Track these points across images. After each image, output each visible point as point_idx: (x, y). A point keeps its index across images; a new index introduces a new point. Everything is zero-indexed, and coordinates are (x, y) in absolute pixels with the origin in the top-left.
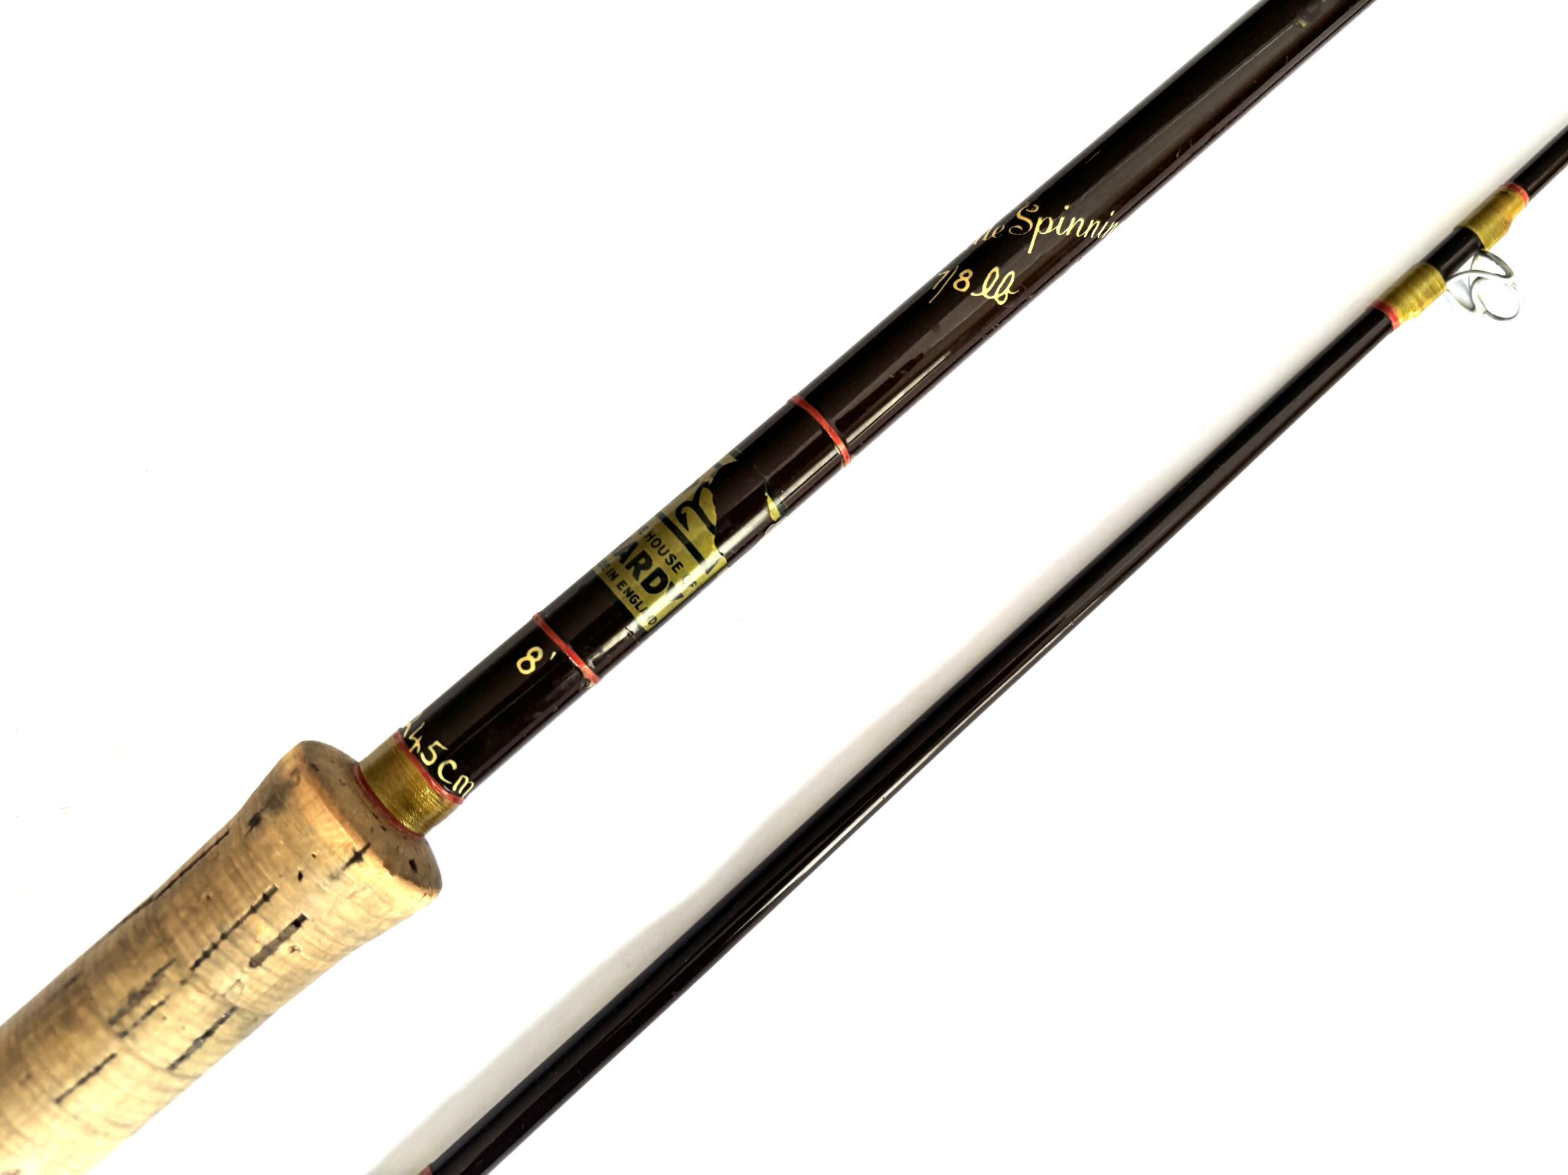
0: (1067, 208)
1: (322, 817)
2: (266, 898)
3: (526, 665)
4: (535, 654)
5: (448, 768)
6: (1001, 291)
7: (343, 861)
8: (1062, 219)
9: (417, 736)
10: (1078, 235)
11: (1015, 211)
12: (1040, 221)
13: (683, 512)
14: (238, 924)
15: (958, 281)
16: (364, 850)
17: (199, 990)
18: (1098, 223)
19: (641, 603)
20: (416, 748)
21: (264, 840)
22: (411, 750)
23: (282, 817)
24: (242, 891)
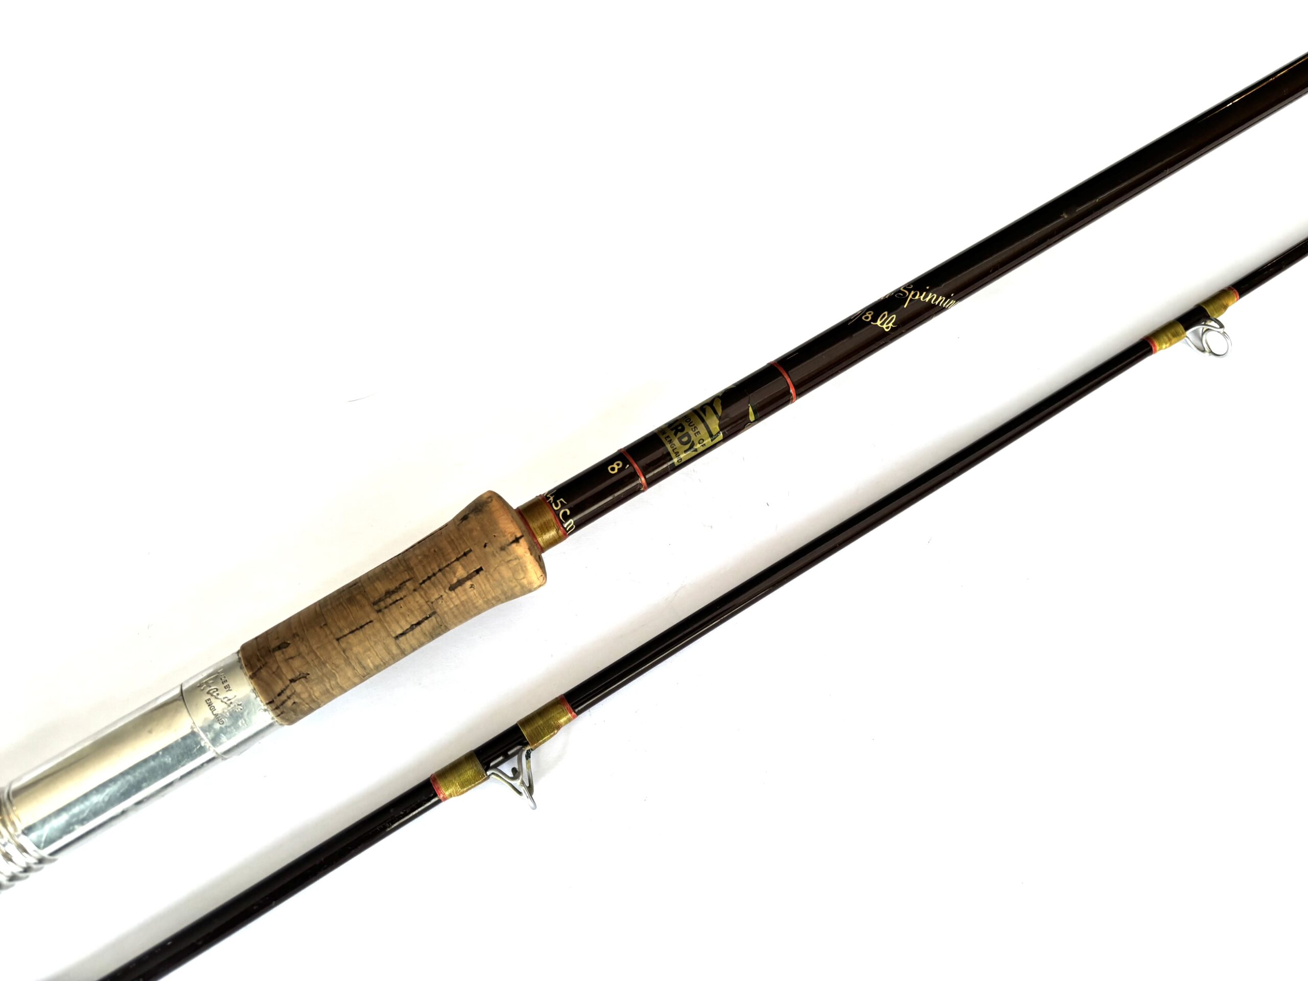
0: (928, 288)
1: (503, 517)
2: (465, 554)
3: (613, 469)
4: (618, 465)
5: (565, 512)
6: (887, 324)
7: (509, 541)
8: (924, 293)
9: (552, 495)
10: (932, 302)
11: (901, 287)
12: (912, 293)
13: (704, 407)
14: (448, 566)
15: (865, 316)
16: (521, 537)
17: (421, 596)
18: (944, 298)
19: (676, 448)
20: (550, 501)
21: (469, 526)
22: (548, 501)
23: (480, 516)
24: (453, 550)
